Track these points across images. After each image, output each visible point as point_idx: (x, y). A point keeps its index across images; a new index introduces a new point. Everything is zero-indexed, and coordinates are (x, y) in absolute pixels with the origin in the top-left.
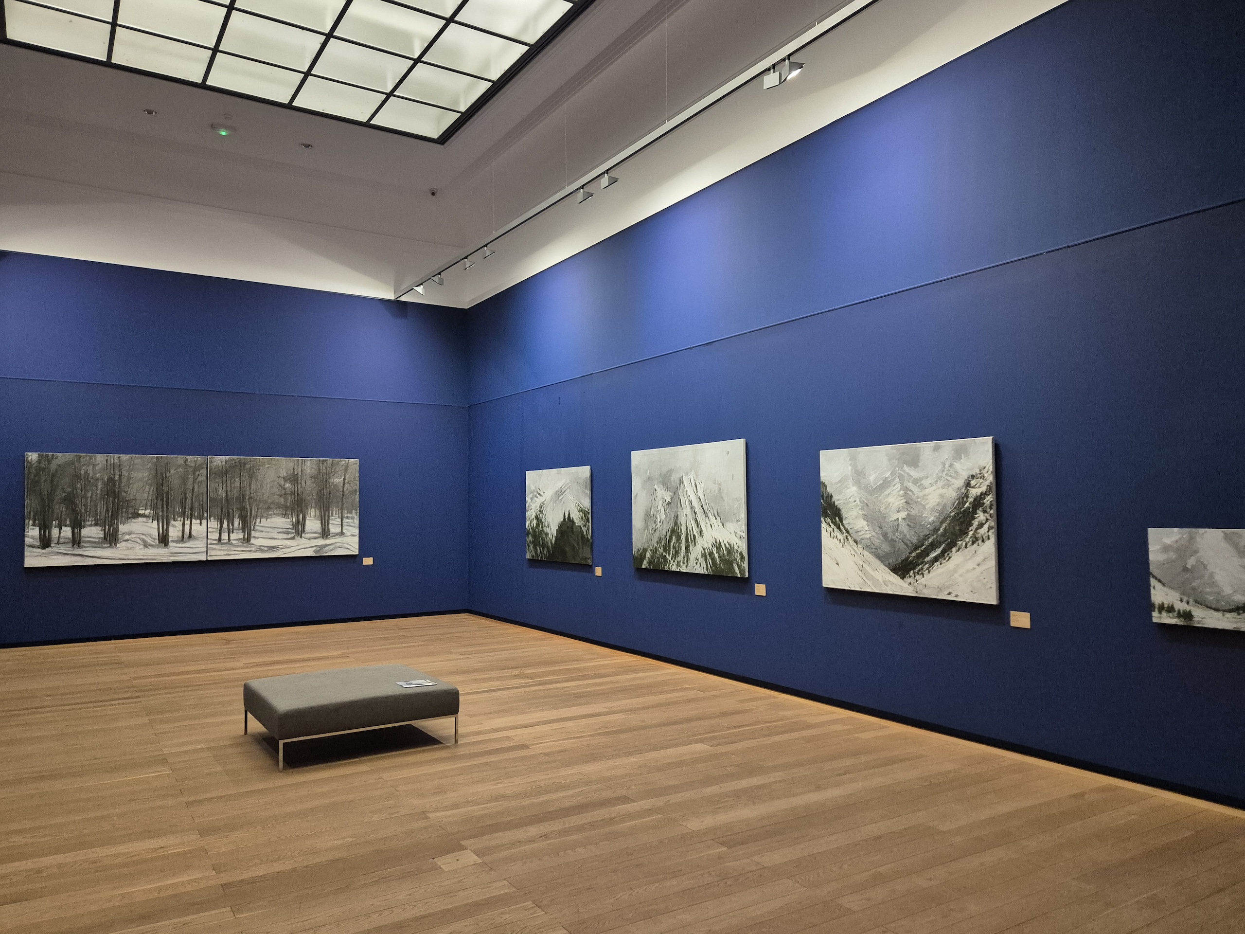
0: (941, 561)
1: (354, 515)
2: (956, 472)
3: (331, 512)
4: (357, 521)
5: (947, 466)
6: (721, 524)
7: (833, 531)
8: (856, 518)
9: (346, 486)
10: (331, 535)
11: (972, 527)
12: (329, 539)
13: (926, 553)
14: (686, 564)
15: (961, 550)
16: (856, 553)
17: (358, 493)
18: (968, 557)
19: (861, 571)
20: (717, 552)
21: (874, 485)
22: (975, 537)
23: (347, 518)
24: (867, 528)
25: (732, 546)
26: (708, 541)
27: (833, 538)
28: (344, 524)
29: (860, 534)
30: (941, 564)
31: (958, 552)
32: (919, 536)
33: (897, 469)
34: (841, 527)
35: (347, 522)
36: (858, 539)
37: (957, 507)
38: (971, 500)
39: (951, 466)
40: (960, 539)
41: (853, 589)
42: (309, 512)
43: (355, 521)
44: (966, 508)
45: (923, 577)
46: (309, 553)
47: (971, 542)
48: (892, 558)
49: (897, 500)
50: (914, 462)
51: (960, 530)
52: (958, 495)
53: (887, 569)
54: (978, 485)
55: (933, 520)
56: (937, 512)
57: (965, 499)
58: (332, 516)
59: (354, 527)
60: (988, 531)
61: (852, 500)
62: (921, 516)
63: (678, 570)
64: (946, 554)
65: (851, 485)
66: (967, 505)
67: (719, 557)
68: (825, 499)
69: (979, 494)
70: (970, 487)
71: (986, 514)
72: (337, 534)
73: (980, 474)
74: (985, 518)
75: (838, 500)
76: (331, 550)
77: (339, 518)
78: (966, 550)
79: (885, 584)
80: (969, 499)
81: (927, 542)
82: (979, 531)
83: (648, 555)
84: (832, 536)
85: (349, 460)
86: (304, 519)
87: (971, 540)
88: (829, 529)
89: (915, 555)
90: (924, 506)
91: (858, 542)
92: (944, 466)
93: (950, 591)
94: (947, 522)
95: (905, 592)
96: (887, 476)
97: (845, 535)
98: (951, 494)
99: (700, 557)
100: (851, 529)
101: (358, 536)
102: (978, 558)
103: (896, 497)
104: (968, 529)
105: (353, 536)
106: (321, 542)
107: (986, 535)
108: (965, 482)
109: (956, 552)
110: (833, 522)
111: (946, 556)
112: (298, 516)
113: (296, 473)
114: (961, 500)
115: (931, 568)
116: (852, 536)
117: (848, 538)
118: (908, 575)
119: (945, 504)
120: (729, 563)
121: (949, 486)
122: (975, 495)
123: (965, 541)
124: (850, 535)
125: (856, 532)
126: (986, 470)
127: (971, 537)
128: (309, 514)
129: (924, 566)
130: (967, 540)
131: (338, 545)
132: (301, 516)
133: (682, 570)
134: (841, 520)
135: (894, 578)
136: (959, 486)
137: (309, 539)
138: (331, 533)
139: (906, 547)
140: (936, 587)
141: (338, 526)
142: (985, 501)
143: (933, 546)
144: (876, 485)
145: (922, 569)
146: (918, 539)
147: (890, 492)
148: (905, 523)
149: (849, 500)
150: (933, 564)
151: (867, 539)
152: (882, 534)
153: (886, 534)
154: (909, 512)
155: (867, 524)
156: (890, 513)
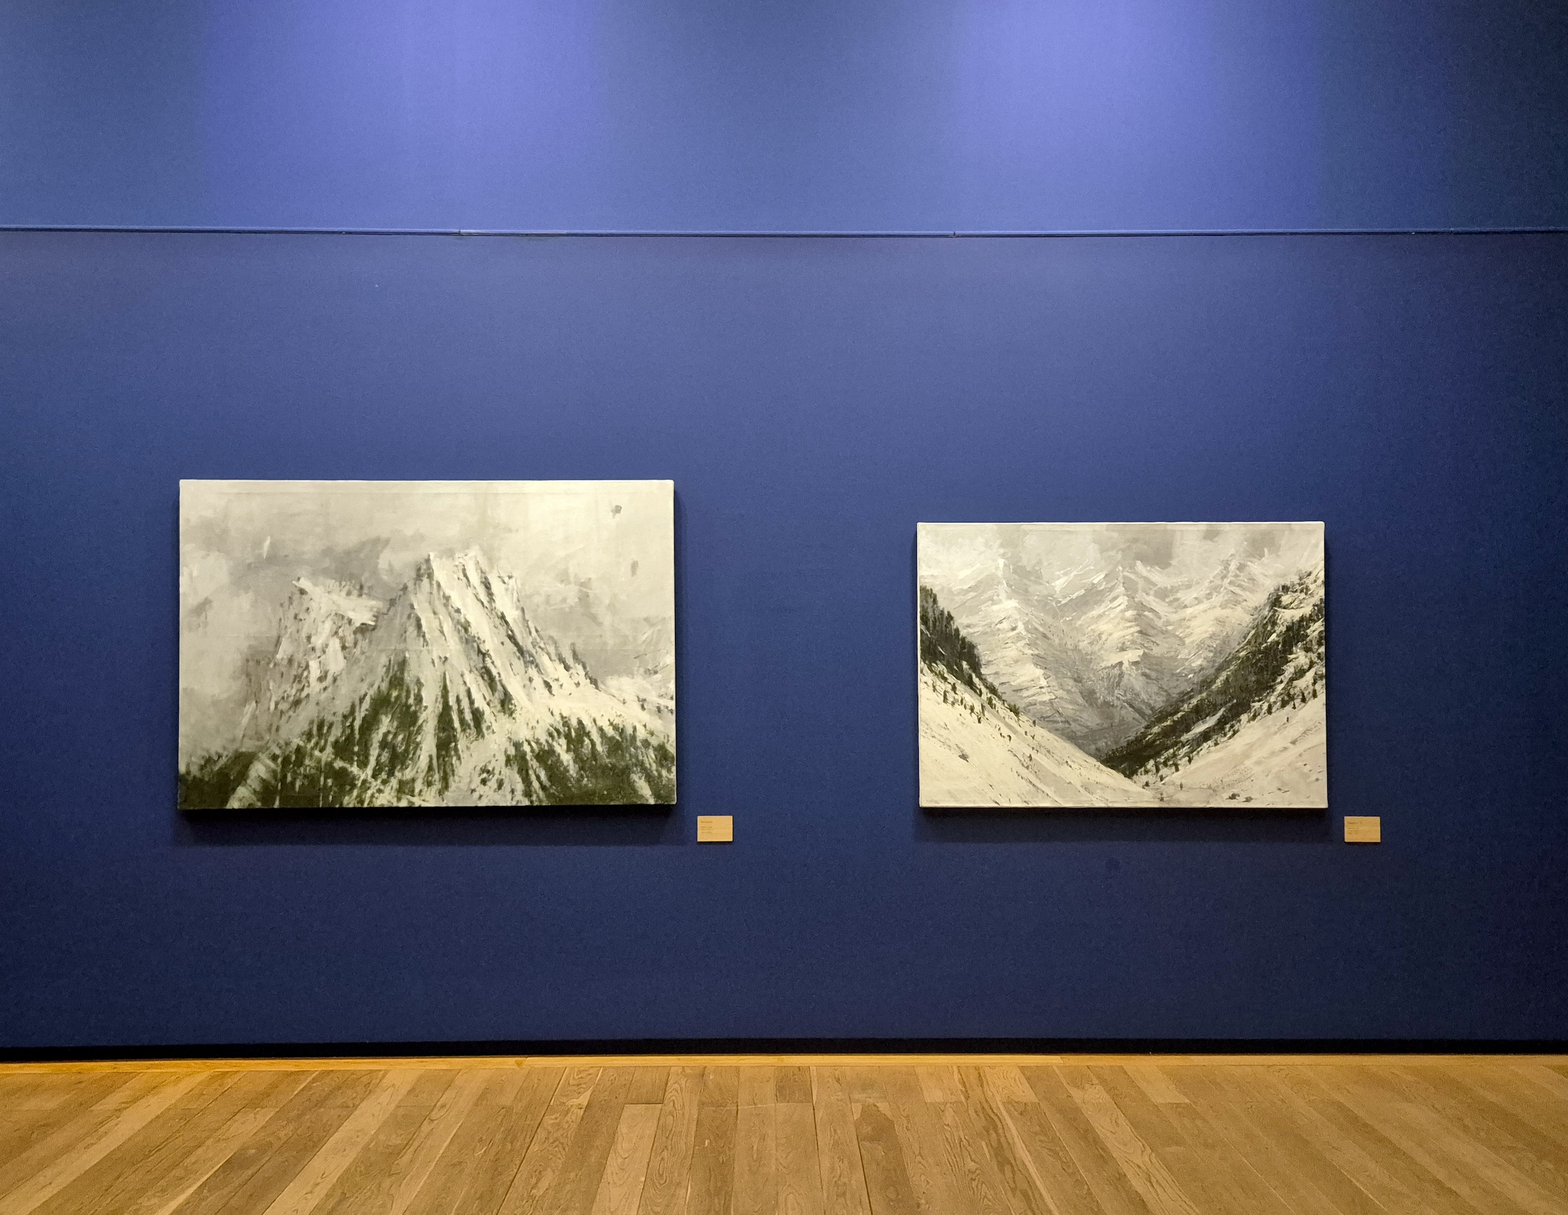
0: (1216, 740)
2: (1252, 580)
5: (1233, 567)
6: (585, 682)
7: (954, 688)
8: (1016, 662)
11: (1282, 677)
13: (1186, 724)
14: (438, 786)
15: (1259, 717)
16: (1015, 732)
18: (1274, 729)
19: (1027, 768)
20: (568, 750)
21: (1064, 598)
22: (1289, 695)
24: (1043, 683)
25: (630, 731)
26: (535, 724)
27: (953, 704)
29: (1025, 694)
30: (1216, 744)
31: (1252, 722)
32: (1169, 694)
33: (1120, 568)
34: (976, 680)
36: (1020, 704)
37: (1253, 642)
38: (1281, 628)
39: (1241, 567)
40: (1257, 699)
41: (1005, 804)
44: (1271, 642)
45: (1177, 770)
47: (1279, 704)
48: (1106, 738)
49: (1121, 627)
50: (1161, 557)
51: (1257, 682)
52: (1254, 620)
53: (1093, 761)
54: (1296, 603)
55: (1201, 665)
56: (1211, 651)
57: (1269, 628)
60: (1314, 683)
61: (1005, 625)
62: (1174, 659)
64: (1228, 726)
65: (1003, 596)
66: (1274, 637)
67: (578, 759)
68: (931, 624)
69: (1297, 618)
70: (1279, 607)
71: (1310, 654)
73: (1300, 584)
74: (1308, 661)
75: (966, 625)
78: (1270, 717)
79: (1086, 789)
80: (1276, 628)
81: (1186, 706)
82: (1295, 683)
83: (260, 770)
84: (950, 699)
87: (1280, 698)
88: (942, 686)
89: (1160, 730)
90: (1181, 639)
91: (1021, 711)
92: (1226, 568)
93: (1235, 791)
94: (1232, 667)
95: (1136, 802)
96: (1095, 582)
98: (1241, 619)
99: (499, 764)
100: (1002, 684)
102: (1293, 731)
103: (1116, 621)
104: (1274, 680)
107: (1311, 688)
108: (1269, 599)
109: (1249, 721)
110: (951, 671)
111: (1227, 729)
114: (1261, 629)
115: (1195, 752)
116: (1004, 697)
117: (994, 702)
118: (1143, 769)
119: (1227, 636)
120: (621, 775)
121: (1237, 603)
122: (1289, 620)
123: (1268, 701)
124: (1000, 698)
125: (1015, 691)
126: (1312, 578)
127: (1280, 694)
129: (1179, 749)
130: (1272, 699)
133: (418, 802)
134: (975, 666)
135: (1112, 778)
136: (1257, 604)
139: (1137, 716)
140: (1206, 787)
142: (1308, 631)
143: (1199, 713)
144: (1068, 599)
145: (1174, 755)
146: (1167, 700)
147: (1104, 613)
148: (1137, 670)
149: (999, 626)
150: (1199, 745)
151: (1043, 703)
152: (1081, 693)
153: (1092, 692)
154: (1146, 651)
155: (1044, 674)
156: (1102, 652)
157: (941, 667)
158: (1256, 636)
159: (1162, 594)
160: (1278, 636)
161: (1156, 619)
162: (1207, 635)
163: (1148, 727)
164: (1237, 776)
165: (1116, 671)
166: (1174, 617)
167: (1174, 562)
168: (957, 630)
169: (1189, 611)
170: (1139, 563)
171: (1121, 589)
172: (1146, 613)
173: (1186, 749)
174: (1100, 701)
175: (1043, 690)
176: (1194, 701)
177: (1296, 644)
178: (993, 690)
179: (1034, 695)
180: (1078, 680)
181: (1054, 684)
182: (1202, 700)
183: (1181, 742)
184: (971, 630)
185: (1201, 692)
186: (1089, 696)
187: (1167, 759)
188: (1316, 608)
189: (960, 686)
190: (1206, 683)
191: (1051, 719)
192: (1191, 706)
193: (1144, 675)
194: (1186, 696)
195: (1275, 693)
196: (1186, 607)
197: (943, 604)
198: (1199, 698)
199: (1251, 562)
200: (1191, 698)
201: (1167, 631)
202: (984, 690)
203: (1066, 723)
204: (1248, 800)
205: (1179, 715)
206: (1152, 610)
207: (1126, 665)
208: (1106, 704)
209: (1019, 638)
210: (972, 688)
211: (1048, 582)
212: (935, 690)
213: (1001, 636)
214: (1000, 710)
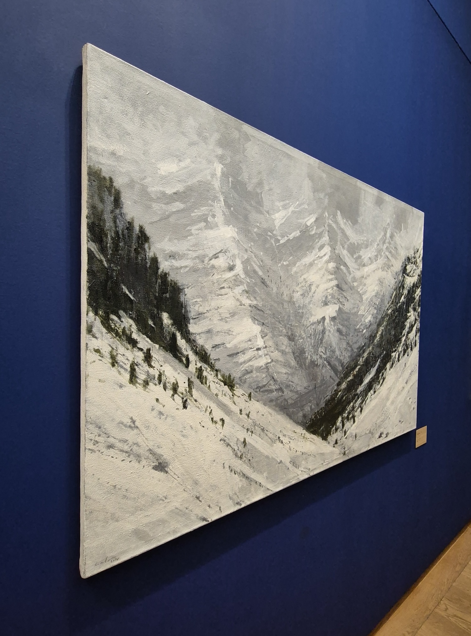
0: (375, 388)
2: (396, 249)
5: (388, 235)
11: (405, 330)
13: (359, 379)
15: (394, 365)
16: (228, 412)
18: (399, 375)
19: (241, 458)
22: (406, 345)
24: (260, 343)
29: (242, 358)
30: (374, 393)
32: (352, 351)
34: (181, 342)
36: (236, 374)
37: (394, 301)
38: (406, 292)
39: (392, 237)
40: (394, 349)
44: (402, 302)
45: (355, 421)
47: (402, 352)
48: (310, 402)
49: (325, 279)
51: (395, 335)
54: (412, 272)
55: (371, 322)
56: (376, 308)
57: (401, 291)
60: (416, 336)
62: (356, 314)
64: (381, 375)
65: (220, 219)
69: (412, 285)
70: (406, 274)
71: (415, 313)
74: (414, 318)
79: (294, 464)
81: (361, 360)
89: (345, 386)
91: (237, 380)
92: (385, 234)
93: (382, 429)
94: (384, 323)
96: (309, 224)
98: (391, 281)
100: (215, 347)
103: (322, 271)
104: (402, 334)
107: (414, 340)
108: (402, 266)
109: (390, 370)
114: (398, 291)
116: (217, 366)
119: (384, 296)
121: (389, 267)
122: (409, 286)
123: (398, 351)
124: (212, 367)
126: (418, 253)
129: (356, 401)
136: (397, 270)
140: (368, 432)
142: (415, 295)
143: (368, 365)
144: (286, 238)
145: (353, 407)
147: (314, 261)
148: (334, 326)
149: (213, 262)
150: (366, 395)
151: (259, 369)
152: (294, 353)
153: (302, 352)
154: (341, 306)
155: (262, 331)
158: (395, 296)
159: (353, 249)
160: (404, 298)
161: (347, 274)
162: (374, 293)
163: (339, 384)
164: (383, 417)
165: (320, 328)
166: (358, 274)
167: (359, 220)
168: (155, 260)
169: (366, 269)
171: (326, 238)
172: (342, 267)
173: (360, 401)
174: (308, 361)
175: (260, 352)
176: (365, 355)
177: (411, 305)
178: (204, 357)
180: (291, 338)
181: (270, 343)
182: (369, 353)
183: (357, 394)
185: (369, 346)
186: (299, 355)
187: (349, 413)
188: (419, 278)
189: (158, 354)
190: (372, 337)
191: (266, 388)
192: (364, 359)
193: (339, 331)
194: (362, 349)
195: (402, 344)
196: (364, 265)
197: (132, 209)
198: (368, 351)
199: (396, 233)
200: (364, 352)
202: (193, 357)
203: (280, 389)
204: (387, 435)
205: (357, 369)
206: (345, 265)
207: (327, 320)
208: (313, 364)
209: (237, 281)
210: (175, 356)
211: (268, 212)
212: (114, 362)
213: (216, 277)
214: (213, 386)
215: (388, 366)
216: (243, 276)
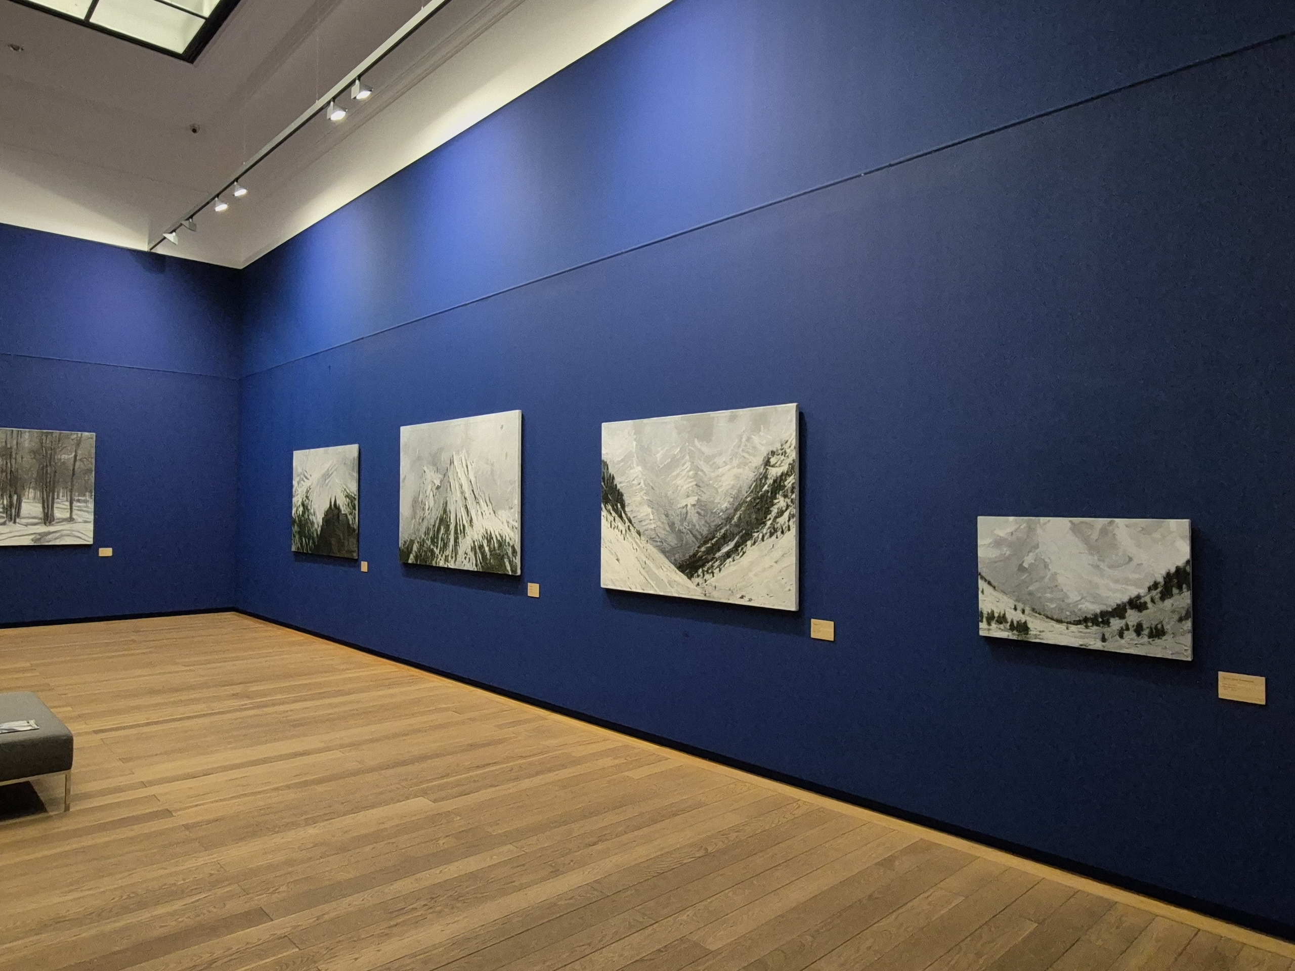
0: (734, 558)
1: (88, 498)
2: (754, 447)
3: (56, 494)
4: (91, 506)
5: (744, 440)
6: (492, 512)
7: (614, 520)
8: (640, 504)
9: (78, 464)
10: (55, 521)
11: (770, 515)
12: (53, 525)
13: (717, 547)
14: (454, 559)
15: (757, 544)
16: (639, 546)
17: (94, 473)
18: (766, 552)
19: (644, 568)
20: (487, 546)
21: (661, 464)
22: (774, 528)
23: (79, 501)
24: (651, 517)
25: (504, 538)
26: (478, 532)
27: (614, 528)
28: (74, 508)
29: (644, 523)
30: (734, 561)
31: (753, 547)
32: (710, 526)
33: (687, 444)
34: (623, 515)
35: (79, 507)
36: (641, 531)
37: (754, 491)
38: (770, 481)
39: (748, 439)
40: (756, 530)
41: (634, 590)
42: (27, 493)
43: (90, 505)
44: (765, 491)
45: (713, 576)
46: (27, 541)
47: (768, 534)
48: (679, 553)
49: (687, 482)
50: (706, 436)
51: (756, 519)
52: (755, 475)
53: (673, 566)
54: (779, 463)
55: (726, 507)
56: (732, 497)
57: (763, 481)
58: (58, 498)
59: (87, 512)
60: (789, 521)
61: (635, 482)
62: (713, 502)
63: (446, 566)
64: (740, 549)
65: (635, 464)
66: (766, 488)
67: (490, 551)
68: (606, 482)
69: (779, 474)
70: (770, 466)
71: (787, 500)
72: (64, 520)
73: (782, 449)
74: (785, 504)
75: (621, 482)
76: (56, 539)
77: (67, 501)
78: (763, 543)
79: (670, 584)
80: (767, 481)
81: (718, 534)
82: (778, 520)
83: (415, 548)
84: (613, 526)
85: (82, 434)
86: (19, 501)
87: (769, 531)
88: (610, 518)
89: (705, 549)
90: (717, 489)
91: (642, 534)
92: (740, 441)
93: (744, 593)
94: (743, 508)
95: (692, 595)
96: (676, 453)
97: (627, 525)
98: (748, 475)
99: (469, 551)
100: (634, 517)
101: (92, 523)
102: (776, 554)
103: (685, 478)
104: (766, 518)
105: (86, 522)
106: (43, 529)
107: (787, 525)
108: (763, 460)
109: (751, 546)
110: (614, 509)
111: (739, 551)
112: (10, 497)
113: (9, 446)
114: (759, 482)
115: (723, 565)
116: (635, 525)
117: (630, 528)
118: (696, 574)
119: (741, 487)
120: (500, 558)
121: (746, 464)
122: (775, 476)
123: (762, 533)
124: (633, 525)
125: (639, 522)
126: (788, 444)
127: (769, 528)
128: (26, 496)
129: (714, 562)
130: (765, 531)
131: (65, 532)
132: (15, 498)
133: (450, 566)
134: (623, 506)
135: (680, 577)
136: (756, 465)
137: (26, 526)
138: (55, 518)
139: (694, 540)
140: (727, 589)
141: (66, 510)
142: (786, 483)
143: (725, 539)
144: (663, 465)
145: (712, 566)
146: (709, 530)
147: (679, 473)
148: (695, 509)
149: (633, 482)
150: (725, 561)
151: (651, 529)
152: (668, 524)
153: (673, 524)
154: (699, 497)
155: (652, 512)
156: (678, 498)
157: (609, 507)
158: (756, 486)
159: (708, 459)
160: (768, 487)
161: (704, 476)
162: (730, 487)
163: (699, 547)
164: (744, 583)
165: (684, 510)
166: (713, 475)
167: (713, 438)
168: (616, 485)
169: (720, 470)
170: (696, 440)
171: (687, 457)
172: (699, 473)
173: (717, 563)
174: (677, 529)
175: (652, 522)
176: (723, 531)
177: (779, 493)
178: (630, 521)
179: (647, 525)
180: (667, 516)
181: (656, 517)
182: (727, 530)
183: (715, 558)
184: (622, 485)
185: (726, 525)
186: (672, 525)
187: (708, 569)
188: (790, 466)
189: (617, 519)
190: (729, 519)
191: (654, 539)
192: (721, 534)
193: (698, 513)
194: (718, 527)
195: (767, 527)
196: (719, 468)
197: (612, 470)
198: (725, 529)
199: (753, 435)
200: (721, 529)
201: (710, 484)
202: (627, 521)
203: (661, 542)
204: (750, 600)
205: (715, 540)
206: (702, 471)
207: (689, 506)
208: (680, 531)
209: (641, 489)
210: (622, 520)
211: (654, 455)
212: (607, 520)
213: (634, 488)
214: (633, 533)
215: (749, 543)
216: (643, 486)
